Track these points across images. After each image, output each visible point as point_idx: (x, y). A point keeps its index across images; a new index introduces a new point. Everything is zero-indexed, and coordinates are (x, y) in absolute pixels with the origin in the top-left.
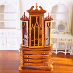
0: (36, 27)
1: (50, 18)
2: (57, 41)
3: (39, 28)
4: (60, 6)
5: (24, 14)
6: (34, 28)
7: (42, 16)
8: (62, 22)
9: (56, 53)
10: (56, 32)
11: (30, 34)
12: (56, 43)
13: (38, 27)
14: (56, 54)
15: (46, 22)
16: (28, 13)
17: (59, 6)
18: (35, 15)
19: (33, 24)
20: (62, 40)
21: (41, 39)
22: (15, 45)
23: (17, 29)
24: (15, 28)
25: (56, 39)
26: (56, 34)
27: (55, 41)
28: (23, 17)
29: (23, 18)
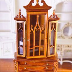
0: (36, 30)
1: (55, 17)
2: (63, 48)
3: (41, 31)
4: (67, 3)
5: (19, 12)
6: (34, 32)
7: (45, 14)
8: (68, 23)
9: (61, 62)
10: (61, 36)
11: (29, 40)
12: (61, 50)
13: (39, 30)
14: (61, 64)
15: (51, 22)
16: (26, 10)
17: (65, 3)
18: (35, 13)
19: (32, 26)
20: (68, 46)
21: (43, 46)
22: (9, 52)
23: (12, 33)
24: (10, 31)
25: (62, 45)
26: (61, 39)
27: (59, 48)
28: (18, 15)
29: (18, 17)
